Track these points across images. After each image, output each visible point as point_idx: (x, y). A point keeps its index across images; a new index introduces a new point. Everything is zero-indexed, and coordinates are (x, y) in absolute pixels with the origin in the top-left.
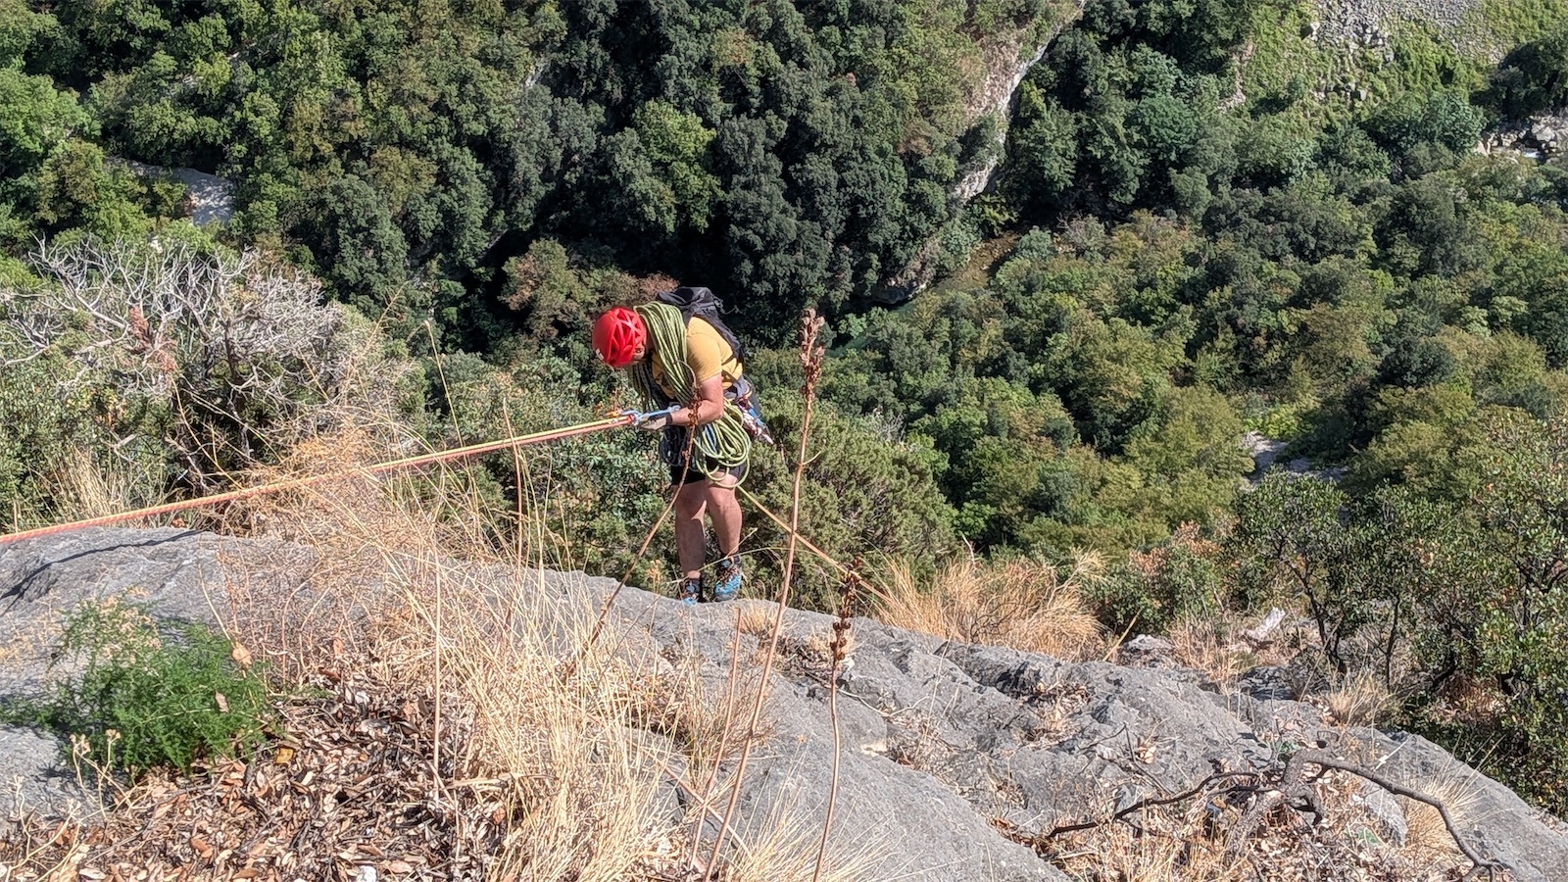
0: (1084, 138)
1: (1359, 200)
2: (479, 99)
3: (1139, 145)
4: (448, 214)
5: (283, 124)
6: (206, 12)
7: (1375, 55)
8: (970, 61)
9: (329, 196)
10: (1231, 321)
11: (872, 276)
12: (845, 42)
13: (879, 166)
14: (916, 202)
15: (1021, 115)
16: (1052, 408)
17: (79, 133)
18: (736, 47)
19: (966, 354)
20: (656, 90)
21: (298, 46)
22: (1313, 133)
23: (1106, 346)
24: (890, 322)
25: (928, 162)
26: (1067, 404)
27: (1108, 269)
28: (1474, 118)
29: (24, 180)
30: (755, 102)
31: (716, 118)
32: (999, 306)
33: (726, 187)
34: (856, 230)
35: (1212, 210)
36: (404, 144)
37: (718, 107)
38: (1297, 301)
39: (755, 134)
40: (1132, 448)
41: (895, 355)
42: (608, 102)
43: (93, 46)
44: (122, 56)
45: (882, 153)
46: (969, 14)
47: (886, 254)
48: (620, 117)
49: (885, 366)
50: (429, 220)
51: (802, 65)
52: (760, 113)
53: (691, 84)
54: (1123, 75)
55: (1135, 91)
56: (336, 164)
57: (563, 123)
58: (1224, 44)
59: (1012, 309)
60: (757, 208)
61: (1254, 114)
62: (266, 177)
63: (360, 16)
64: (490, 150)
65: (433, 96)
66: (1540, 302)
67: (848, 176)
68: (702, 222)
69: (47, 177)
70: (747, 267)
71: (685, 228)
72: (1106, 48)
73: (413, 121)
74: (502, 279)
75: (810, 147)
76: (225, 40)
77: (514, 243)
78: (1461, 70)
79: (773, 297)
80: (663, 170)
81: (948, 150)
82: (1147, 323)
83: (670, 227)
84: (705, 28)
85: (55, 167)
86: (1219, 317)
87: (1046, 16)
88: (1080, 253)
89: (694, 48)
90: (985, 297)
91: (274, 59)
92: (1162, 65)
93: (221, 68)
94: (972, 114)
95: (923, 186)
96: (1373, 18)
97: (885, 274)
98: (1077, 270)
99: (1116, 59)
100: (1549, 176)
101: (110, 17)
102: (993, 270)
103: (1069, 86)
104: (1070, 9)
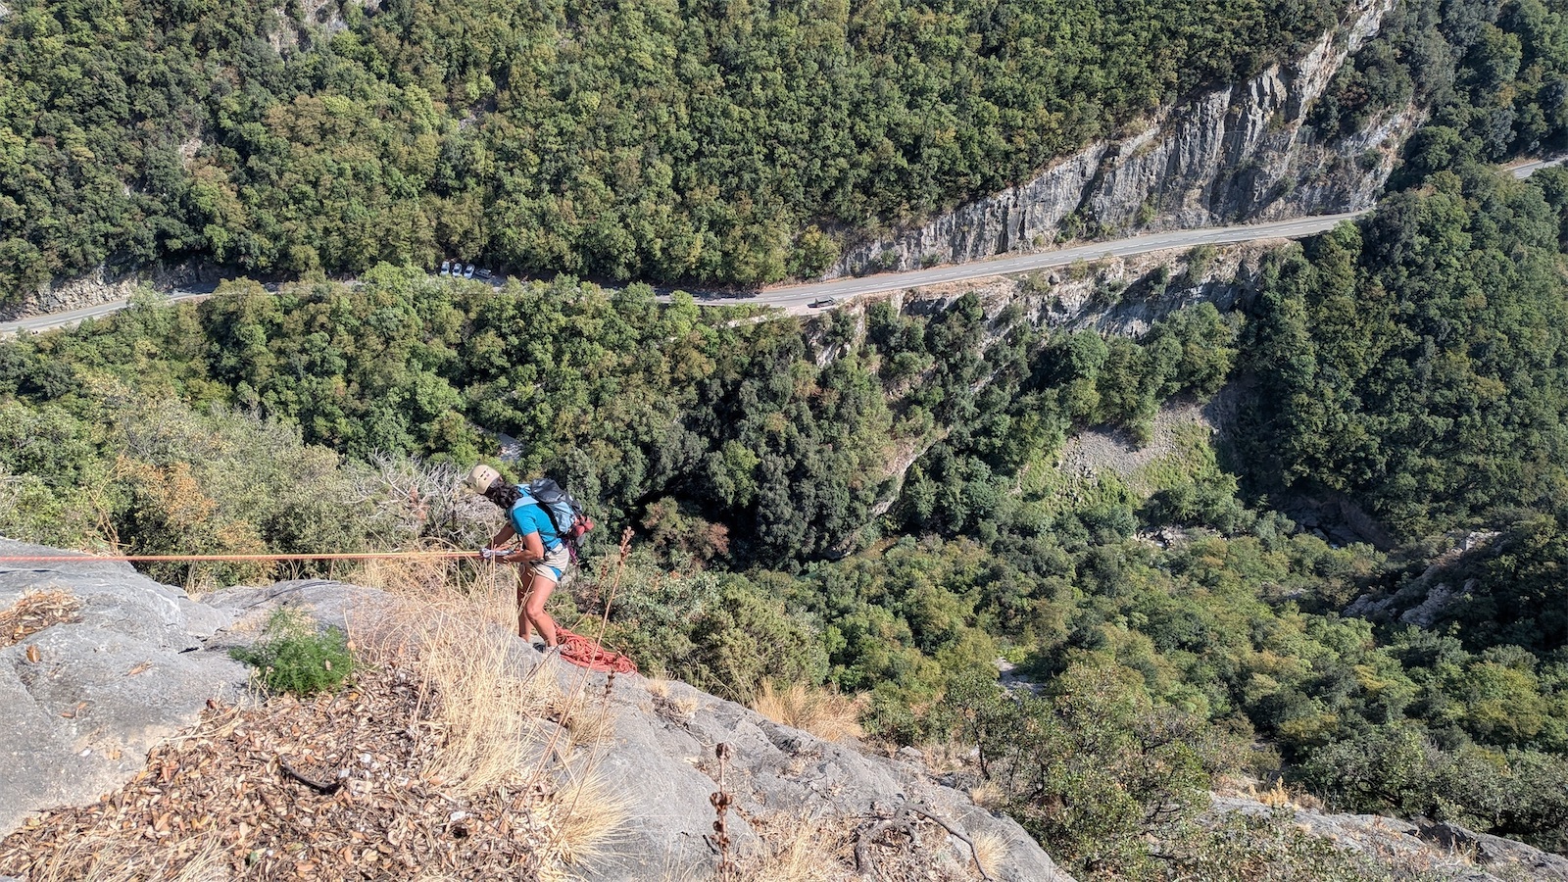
0: (940, 496)
1: (1070, 551)
2: (649, 425)
3: (966, 504)
4: (624, 478)
5: (553, 421)
6: (529, 362)
7: (1088, 482)
8: (889, 448)
9: (567, 458)
10: (998, 598)
11: (824, 544)
12: (830, 429)
13: (837, 491)
14: (852, 511)
15: (910, 480)
16: (903, 626)
17: (455, 408)
18: (777, 422)
19: (864, 590)
20: (735, 435)
21: (568, 385)
22: (1053, 514)
23: (935, 600)
24: (829, 568)
25: (861, 493)
26: (911, 625)
27: (942, 561)
28: (1135, 523)
29: (424, 426)
30: (782, 449)
31: (762, 454)
32: (885, 569)
33: (761, 487)
34: (820, 520)
35: (997, 542)
36: (609, 439)
37: (764, 448)
38: (1032, 595)
39: (777, 464)
40: (939, 654)
41: (829, 585)
42: (711, 437)
43: (472, 369)
44: (485, 376)
45: (839, 485)
46: (893, 427)
47: (833, 534)
48: (716, 445)
49: (823, 589)
50: (614, 478)
51: (808, 436)
52: (784, 455)
53: (753, 435)
54: (963, 469)
55: (968, 478)
56: (573, 444)
57: (688, 443)
58: (1015, 463)
59: (891, 573)
60: (774, 500)
61: (1024, 499)
62: (540, 443)
63: (601, 376)
64: (649, 449)
65: (627, 419)
66: (1155, 618)
67: (820, 493)
68: (745, 502)
69: (435, 426)
70: (764, 528)
71: (737, 504)
72: (957, 454)
73: (615, 429)
74: (643, 512)
75: (805, 476)
76: (535, 377)
77: (653, 496)
78: (1130, 497)
79: (774, 545)
80: (731, 474)
81: (872, 489)
82: (956, 592)
83: (730, 502)
84: (764, 411)
85: (440, 422)
86: (992, 597)
87: (930, 434)
88: (929, 551)
89: (757, 419)
90: (878, 564)
91: (556, 389)
92: (984, 469)
93: (530, 389)
94: (887, 474)
95: (857, 504)
96: (1089, 464)
97: (831, 544)
98: (926, 560)
99: (961, 461)
100: (1167, 556)
101: (483, 357)
102: (884, 552)
103: (935, 469)
104: (941, 434)
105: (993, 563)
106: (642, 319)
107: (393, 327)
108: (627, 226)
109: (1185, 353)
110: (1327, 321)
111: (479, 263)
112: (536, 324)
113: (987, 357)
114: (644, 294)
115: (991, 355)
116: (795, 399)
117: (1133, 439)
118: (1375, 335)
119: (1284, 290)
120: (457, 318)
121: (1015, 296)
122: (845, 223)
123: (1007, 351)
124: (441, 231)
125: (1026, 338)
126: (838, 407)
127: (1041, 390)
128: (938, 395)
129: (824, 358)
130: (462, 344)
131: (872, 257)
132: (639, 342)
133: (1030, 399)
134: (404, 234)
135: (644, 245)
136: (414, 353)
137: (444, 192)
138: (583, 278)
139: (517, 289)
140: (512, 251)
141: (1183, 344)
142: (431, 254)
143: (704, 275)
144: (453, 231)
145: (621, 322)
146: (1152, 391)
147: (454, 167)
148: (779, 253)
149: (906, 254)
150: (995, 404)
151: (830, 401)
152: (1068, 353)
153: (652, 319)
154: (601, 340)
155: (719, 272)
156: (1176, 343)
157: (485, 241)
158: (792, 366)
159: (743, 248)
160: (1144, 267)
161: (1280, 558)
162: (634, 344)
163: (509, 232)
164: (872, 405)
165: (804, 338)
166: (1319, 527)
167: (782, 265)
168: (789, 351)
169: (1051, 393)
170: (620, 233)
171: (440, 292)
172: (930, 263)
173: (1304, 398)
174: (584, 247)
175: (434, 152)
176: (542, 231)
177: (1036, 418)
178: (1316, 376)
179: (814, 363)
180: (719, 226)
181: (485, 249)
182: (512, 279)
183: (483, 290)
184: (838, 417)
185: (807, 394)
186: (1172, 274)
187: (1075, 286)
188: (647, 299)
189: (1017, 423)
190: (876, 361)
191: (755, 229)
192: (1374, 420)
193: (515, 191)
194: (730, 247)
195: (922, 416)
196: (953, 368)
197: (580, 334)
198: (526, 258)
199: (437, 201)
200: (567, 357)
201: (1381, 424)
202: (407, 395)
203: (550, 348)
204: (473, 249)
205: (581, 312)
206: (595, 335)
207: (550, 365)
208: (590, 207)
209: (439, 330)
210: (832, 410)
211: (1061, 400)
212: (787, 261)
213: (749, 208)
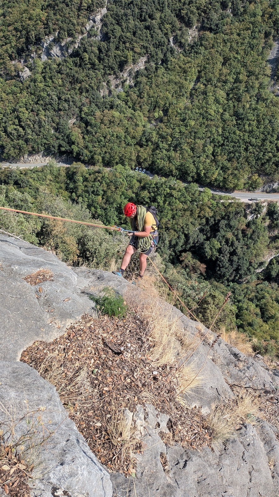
2: (188, 228)
4: (177, 243)
6: (155, 202)
8: (266, 252)
11: (237, 278)
12: (247, 241)
13: (245, 262)
14: (248, 269)
15: (271, 263)
16: (258, 311)
18: (230, 235)
19: (247, 296)
20: (215, 237)
21: (166, 211)
23: (271, 305)
24: (237, 286)
25: (253, 264)
26: (261, 311)
27: (276, 293)
29: (121, 216)
30: (229, 245)
31: (222, 245)
32: (256, 291)
33: (220, 255)
34: (237, 270)
36: (175, 230)
37: (223, 243)
39: (227, 249)
40: (269, 323)
41: (236, 291)
42: (207, 236)
43: (138, 201)
45: (246, 260)
46: (269, 245)
47: (241, 275)
48: (208, 239)
49: (233, 292)
50: (174, 242)
51: (239, 242)
52: (230, 246)
53: (221, 238)
56: (164, 230)
57: (199, 237)
59: (258, 292)
60: (223, 260)
63: (176, 210)
64: (187, 236)
65: (182, 226)
68: (213, 259)
70: (218, 268)
71: (211, 259)
73: (177, 228)
74: (181, 255)
75: (235, 254)
77: (185, 251)
79: (220, 275)
80: (211, 249)
81: (257, 264)
83: (208, 258)
84: (226, 231)
88: (272, 288)
89: (223, 233)
90: (254, 288)
91: (162, 212)
94: (263, 260)
95: (251, 267)
97: (239, 278)
98: (271, 291)
101: (142, 198)
102: (257, 285)
106: (193, 194)
107: (119, 184)
108: (194, 164)
111: (147, 169)
112: (160, 191)
114: (195, 187)
116: (237, 229)
120: (137, 185)
122: (267, 174)
124: (138, 157)
126: (251, 235)
129: (250, 218)
130: (137, 193)
131: (274, 187)
132: (191, 202)
134: (128, 157)
135: (199, 171)
136: (123, 193)
137: (141, 146)
138: (177, 179)
139: (157, 179)
140: (158, 167)
142: (134, 164)
143: (216, 184)
144: (141, 158)
145: (186, 194)
147: (146, 138)
148: (242, 181)
151: (249, 232)
153: (196, 195)
154: (179, 199)
155: (221, 184)
157: (150, 163)
158: (239, 218)
159: (231, 177)
162: (189, 202)
163: (158, 161)
164: (263, 236)
165: (245, 210)
167: (243, 185)
168: (238, 213)
170: (192, 166)
171: (134, 176)
174: (180, 169)
175: (141, 133)
176: (168, 162)
179: (246, 219)
180: (224, 169)
181: (150, 165)
182: (156, 175)
183: (147, 177)
184: (251, 238)
185: (242, 228)
188: (196, 189)
190: (268, 222)
191: (236, 172)
193: (162, 148)
194: (226, 176)
197: (173, 196)
198: (161, 170)
199: (139, 148)
200: (167, 202)
202: (118, 206)
203: (163, 199)
204: (146, 164)
205: (175, 189)
206: (177, 197)
207: (162, 204)
208: (184, 157)
209: (131, 188)
210: (249, 236)
212: (245, 184)
213: (235, 164)
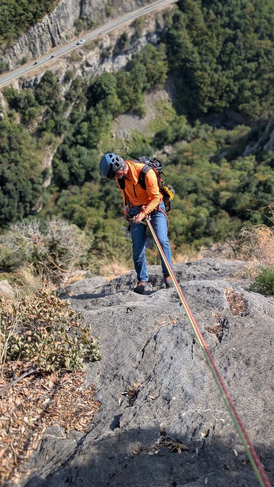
0: (70, 168)
7: (128, 139)
8: (40, 156)
11: (28, 209)
13: (24, 183)
14: (34, 189)
15: (54, 165)
25: (36, 180)
27: (83, 196)
28: (152, 149)
32: (60, 210)
34: (22, 198)
35: (102, 179)
45: (24, 180)
46: (37, 145)
47: (30, 203)
54: (75, 153)
55: (79, 156)
58: (96, 142)
59: (63, 210)
67: (17, 187)
72: (70, 147)
75: (7, 181)
78: (147, 140)
79: (5, 218)
81: (40, 177)
82: (94, 207)
87: (55, 142)
88: (75, 194)
90: (56, 208)
92: (84, 149)
94: (44, 167)
95: (35, 186)
96: (126, 132)
97: (31, 207)
99: (73, 150)
100: (170, 159)
103: (63, 157)
104: (60, 140)
105: (104, 189)
109: (147, 69)
110: (197, 36)
113: (67, 99)
115: (68, 97)
117: (139, 113)
118: (217, 36)
119: (177, 28)
121: (68, 66)
123: (74, 92)
125: (80, 84)
127: (95, 106)
128: (52, 123)
133: (91, 111)
141: (145, 65)
146: (140, 91)
149: (11, 62)
150: (77, 119)
151: (4, 143)
152: (100, 85)
156: (142, 66)
160: (117, 34)
161: (211, 143)
164: (24, 138)
166: (222, 125)
169: (100, 105)
172: (24, 62)
173: (199, 73)
177: (97, 118)
178: (201, 62)
184: (12, 149)
186: (130, 35)
187: (91, 53)
189: (90, 124)
190: (18, 116)
192: (228, 72)
195: (48, 135)
196: (53, 108)
201: (231, 73)
211: (105, 107)
